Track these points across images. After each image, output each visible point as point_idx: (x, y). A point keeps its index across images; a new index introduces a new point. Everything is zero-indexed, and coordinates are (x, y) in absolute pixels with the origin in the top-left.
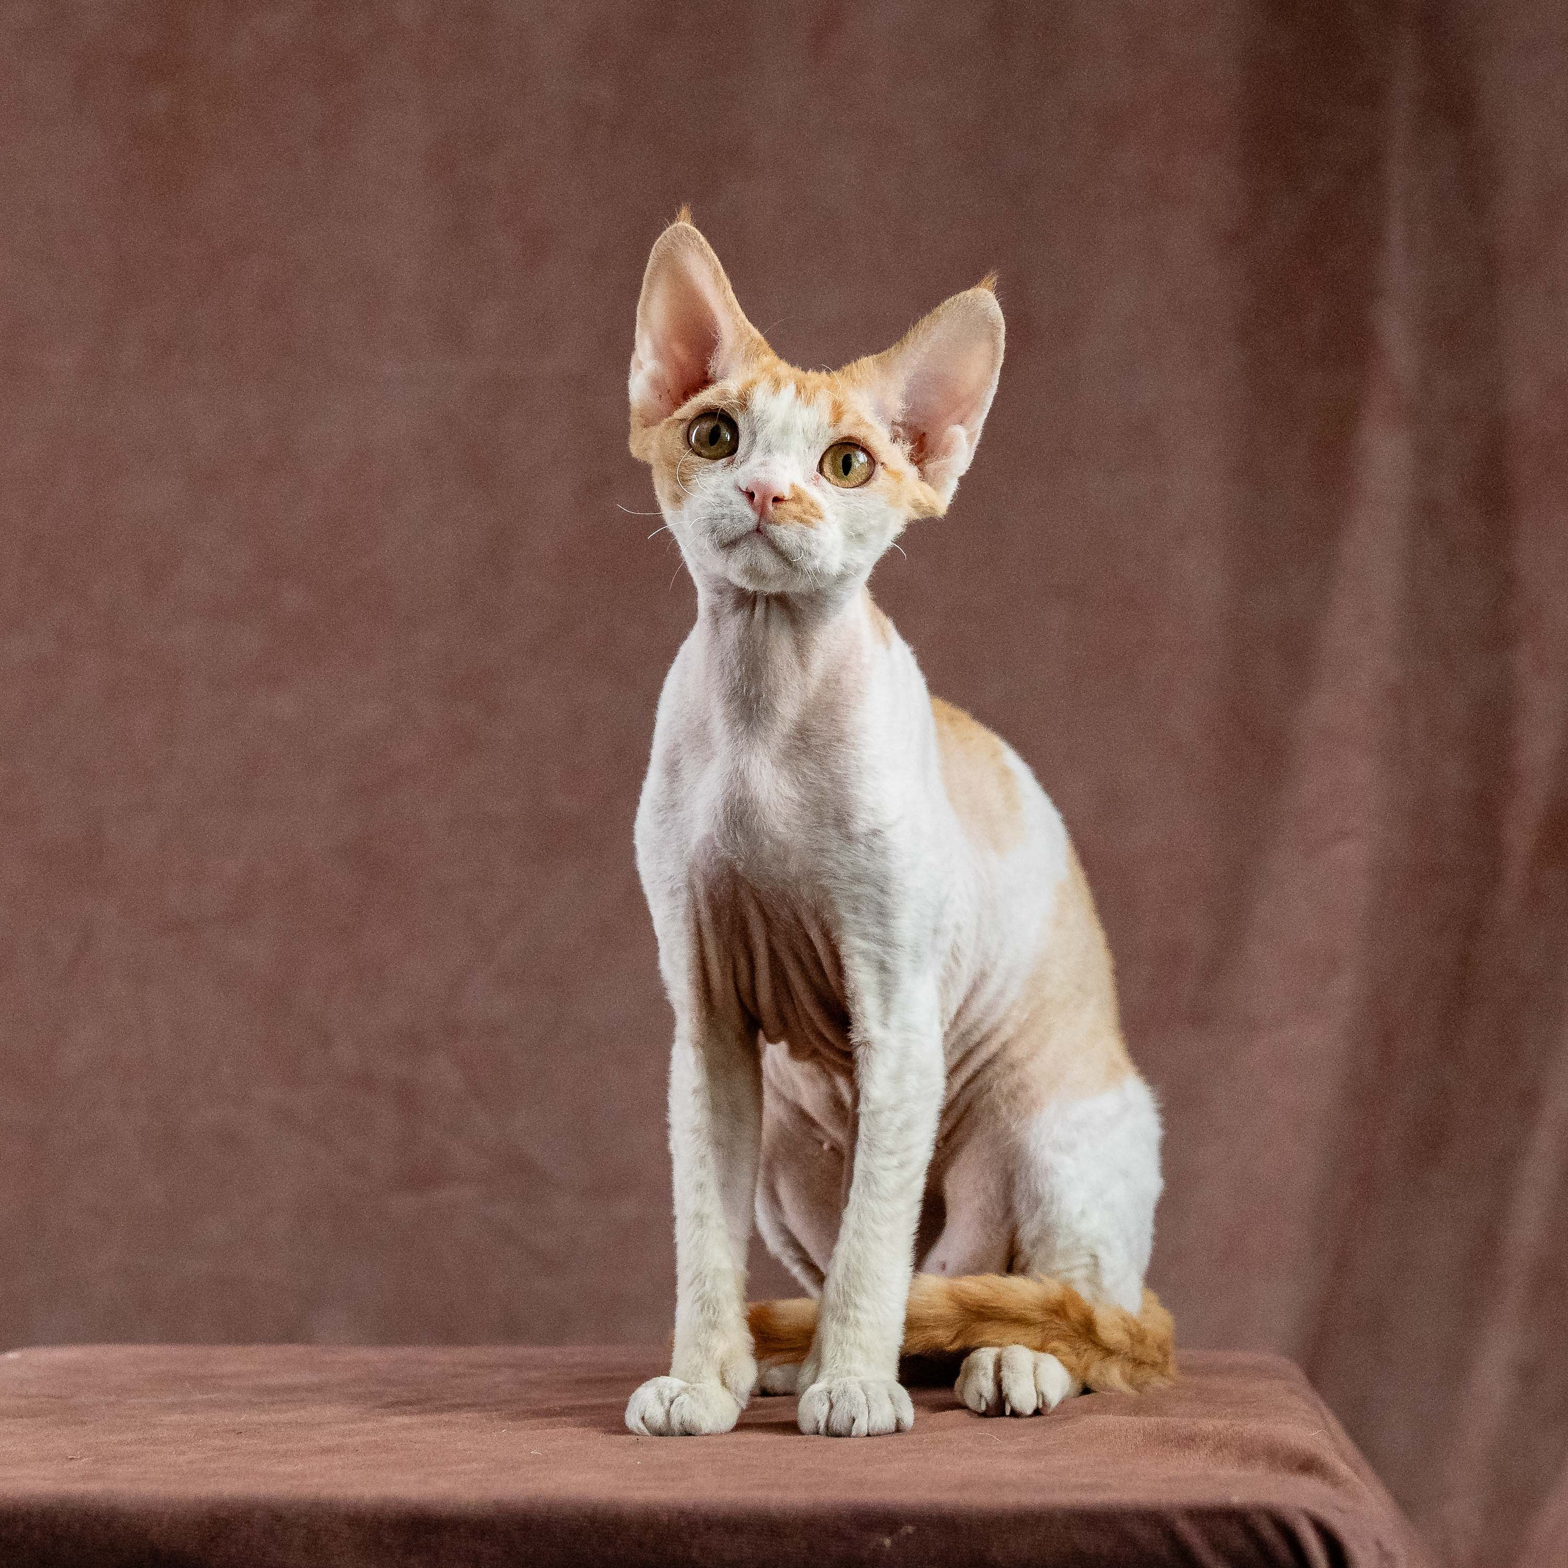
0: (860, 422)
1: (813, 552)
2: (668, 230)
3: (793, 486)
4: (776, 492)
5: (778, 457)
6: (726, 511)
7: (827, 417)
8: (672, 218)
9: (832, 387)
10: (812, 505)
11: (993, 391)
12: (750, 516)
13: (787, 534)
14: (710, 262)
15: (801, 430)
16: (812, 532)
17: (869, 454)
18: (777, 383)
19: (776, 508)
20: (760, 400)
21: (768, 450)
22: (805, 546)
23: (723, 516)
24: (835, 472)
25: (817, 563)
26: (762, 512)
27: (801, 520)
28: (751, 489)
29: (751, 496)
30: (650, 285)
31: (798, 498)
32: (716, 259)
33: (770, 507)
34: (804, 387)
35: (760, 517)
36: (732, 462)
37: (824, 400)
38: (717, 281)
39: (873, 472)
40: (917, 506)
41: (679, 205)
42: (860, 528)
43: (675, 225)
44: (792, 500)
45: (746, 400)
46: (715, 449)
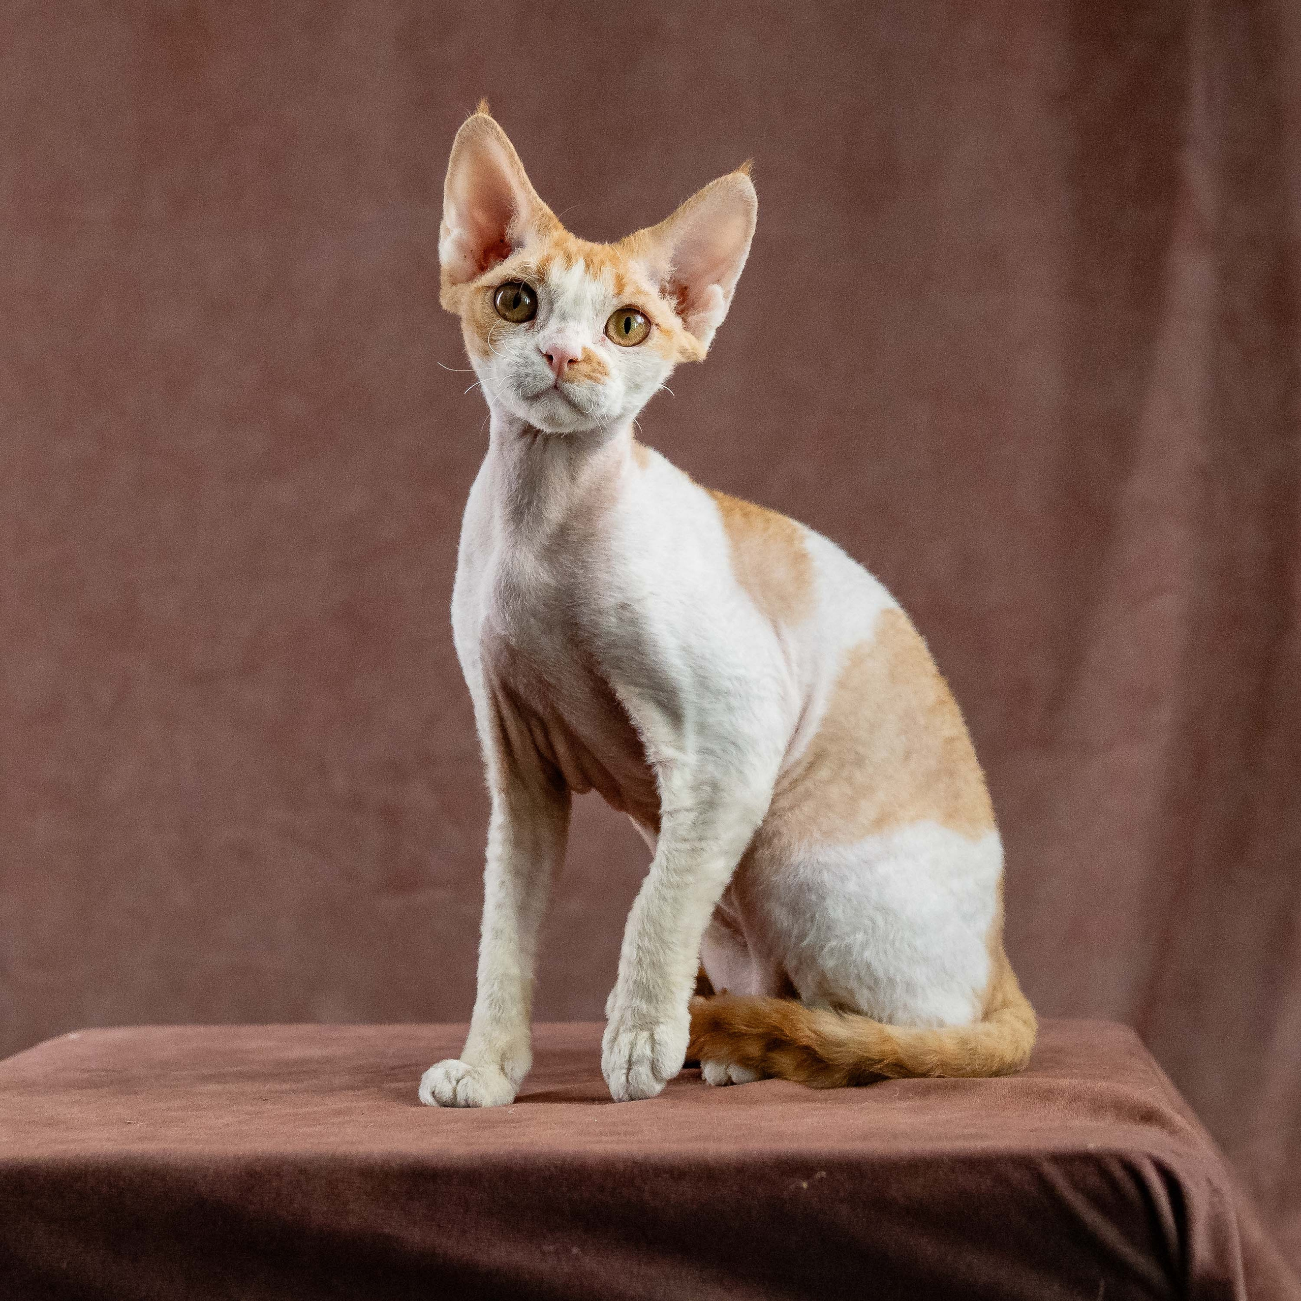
0: (639, 292)
1: (601, 403)
2: (469, 120)
3: (584, 349)
4: (571, 357)
5: (572, 325)
6: (529, 371)
7: (611, 289)
8: (473, 110)
9: (614, 260)
10: (599, 363)
11: (745, 256)
12: (550, 375)
13: (579, 390)
14: (505, 147)
15: (590, 302)
16: (600, 388)
17: (646, 317)
18: (569, 259)
19: (570, 368)
20: (556, 274)
21: (563, 317)
22: (594, 398)
23: (527, 375)
24: (618, 332)
25: (604, 411)
26: (559, 373)
27: (590, 377)
28: (550, 353)
29: (550, 358)
30: (455, 163)
31: (588, 359)
32: (511, 145)
33: (565, 365)
34: (592, 261)
35: (558, 376)
36: (532, 326)
37: (608, 273)
38: (512, 163)
39: (649, 332)
40: (683, 352)
41: (478, 100)
42: (638, 380)
43: (475, 116)
44: (584, 361)
45: (543, 274)
46: (518, 313)
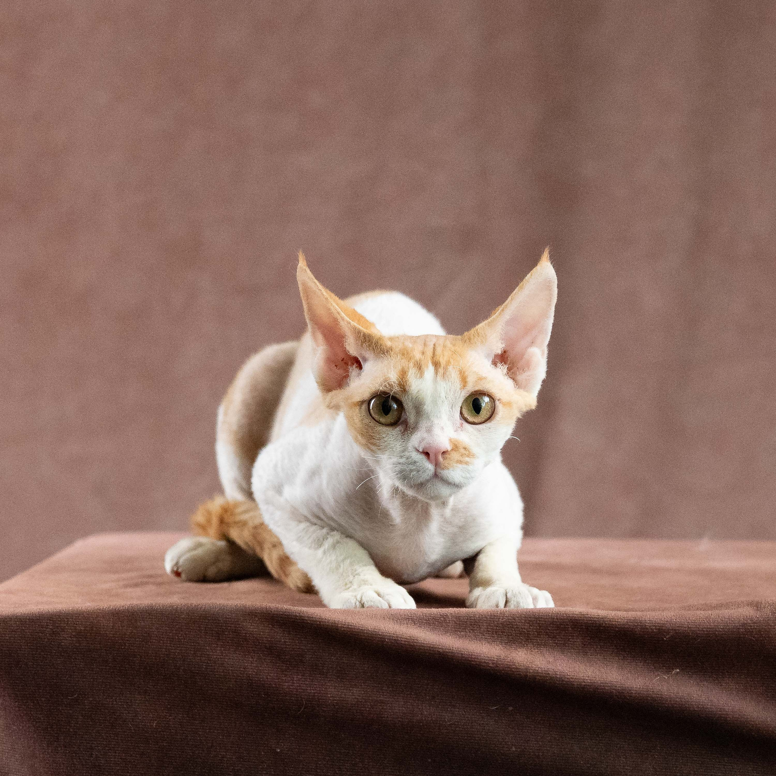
0: (480, 378)
6: (412, 467)
7: (458, 384)
10: (464, 448)
12: (430, 467)
13: (455, 473)
17: (490, 396)
18: (421, 368)
19: (444, 459)
21: (428, 418)
22: (467, 475)
23: (411, 471)
24: (470, 413)
26: (437, 464)
27: (461, 462)
28: (426, 450)
31: (456, 447)
33: (440, 458)
35: (436, 467)
36: (406, 429)
44: (453, 450)
45: (404, 386)
46: (390, 418)
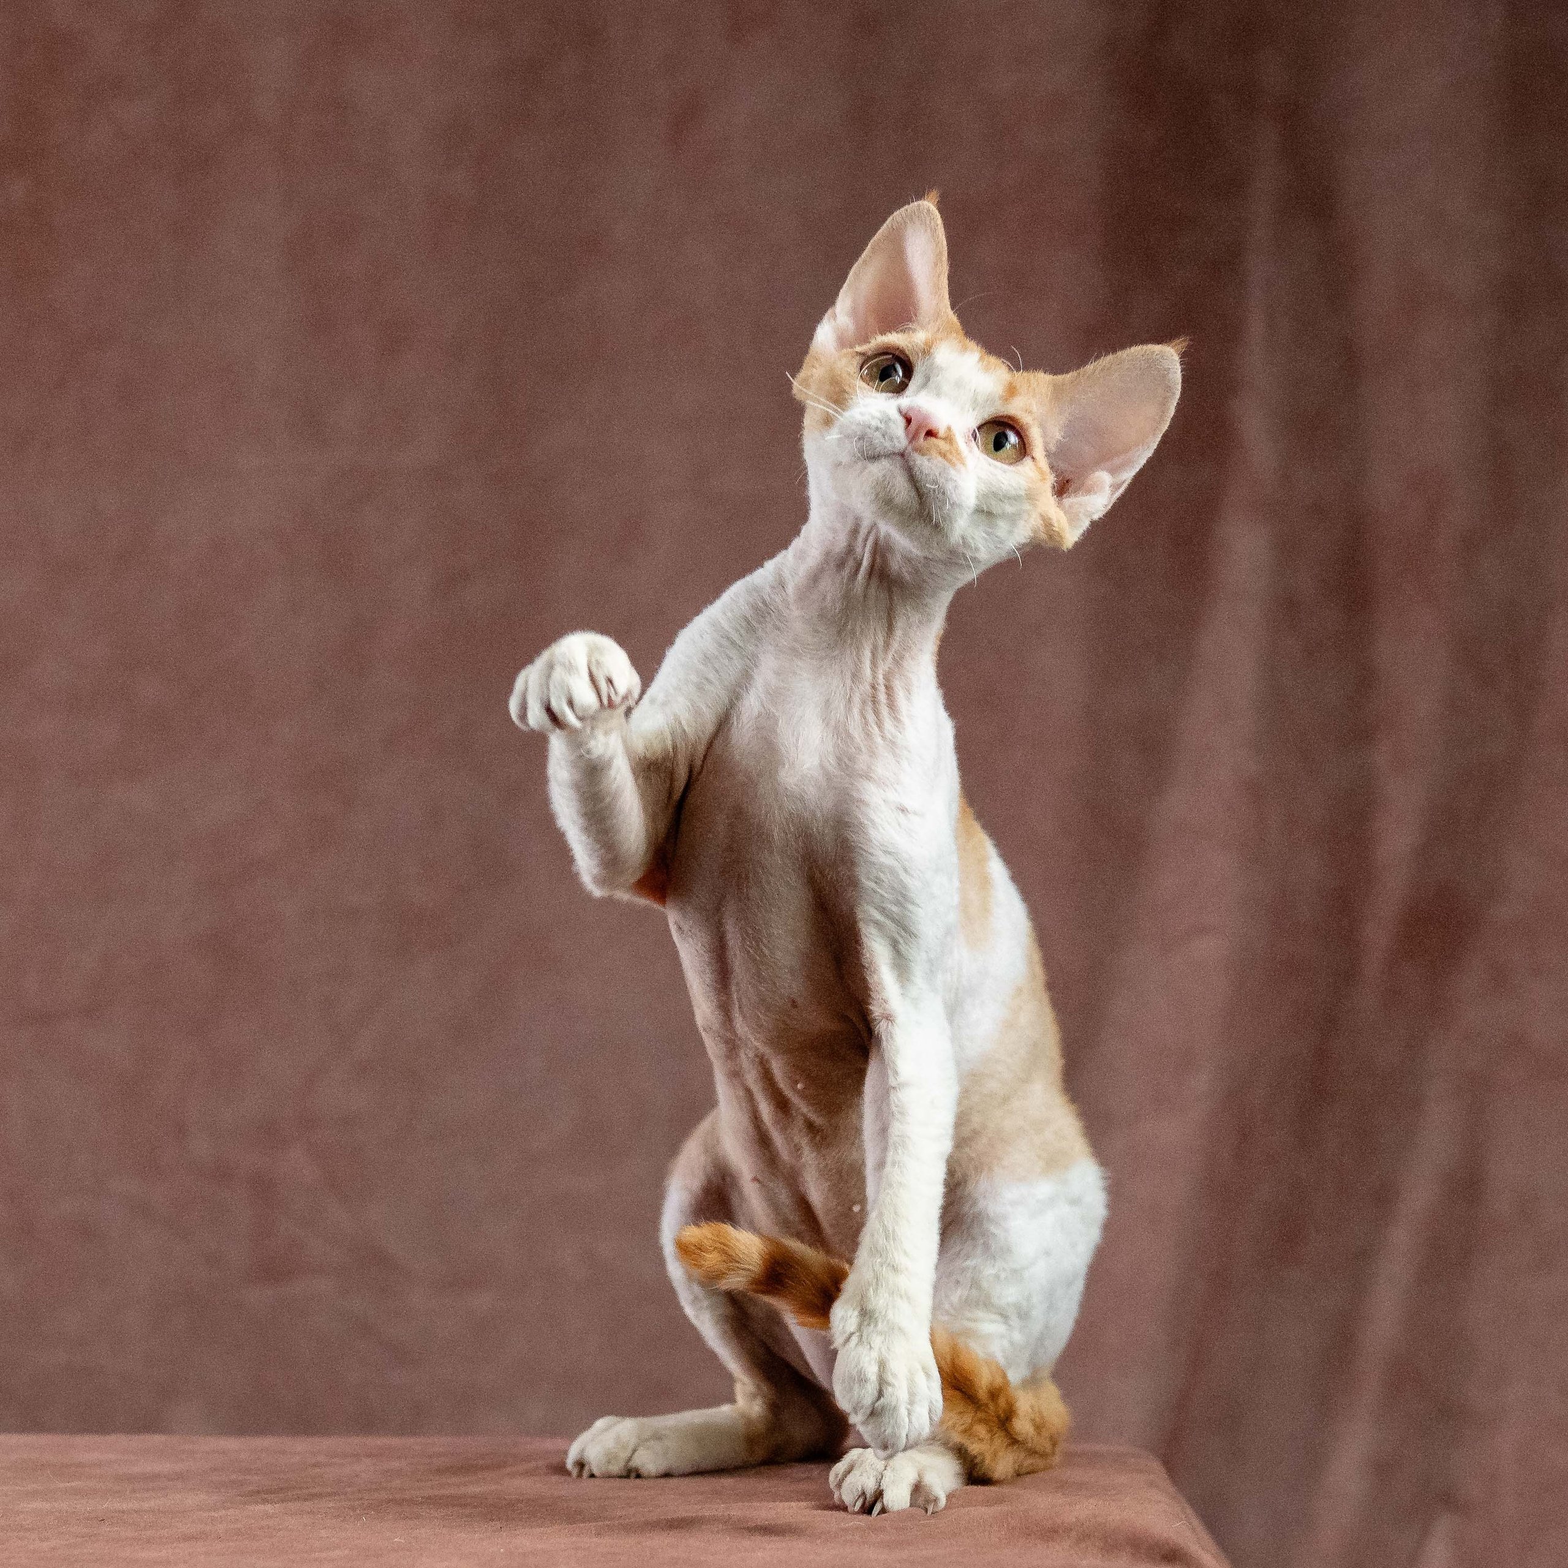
0: (1029, 411)
1: (948, 491)
2: (913, 205)
3: (949, 428)
4: (933, 426)
5: (944, 403)
6: (881, 425)
7: (999, 394)
8: (920, 196)
10: (958, 452)
12: (901, 439)
13: (927, 465)
15: (972, 391)
16: (952, 471)
19: (927, 439)
20: (944, 353)
22: (942, 481)
23: (877, 430)
24: (987, 444)
26: (913, 439)
27: (943, 456)
29: (909, 421)
31: (949, 440)
33: (923, 433)
35: (910, 443)
39: (1020, 458)
40: (1048, 524)
41: (931, 188)
43: (921, 203)
44: (945, 439)
